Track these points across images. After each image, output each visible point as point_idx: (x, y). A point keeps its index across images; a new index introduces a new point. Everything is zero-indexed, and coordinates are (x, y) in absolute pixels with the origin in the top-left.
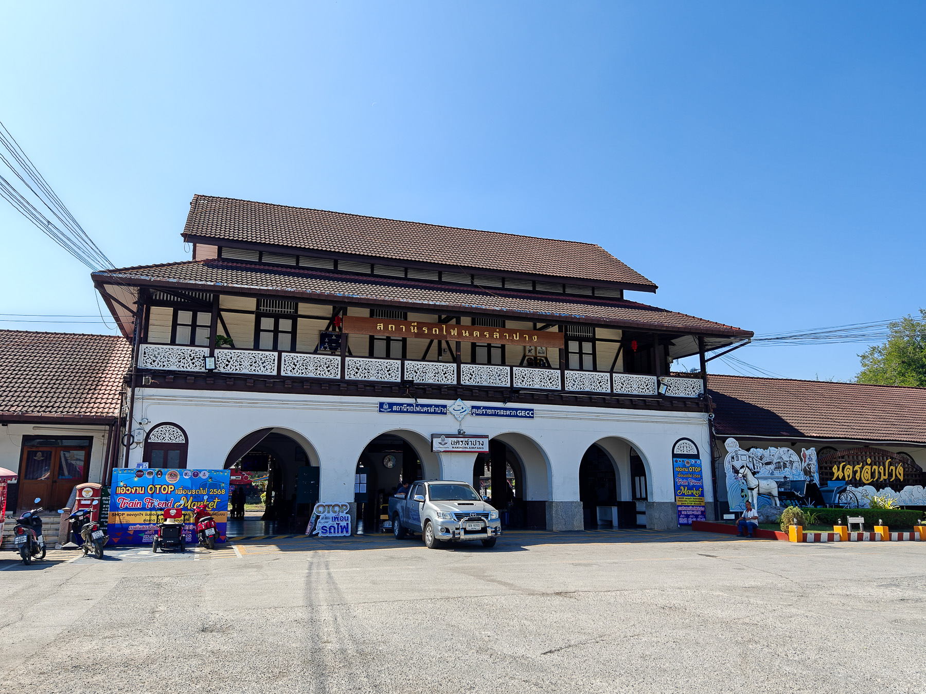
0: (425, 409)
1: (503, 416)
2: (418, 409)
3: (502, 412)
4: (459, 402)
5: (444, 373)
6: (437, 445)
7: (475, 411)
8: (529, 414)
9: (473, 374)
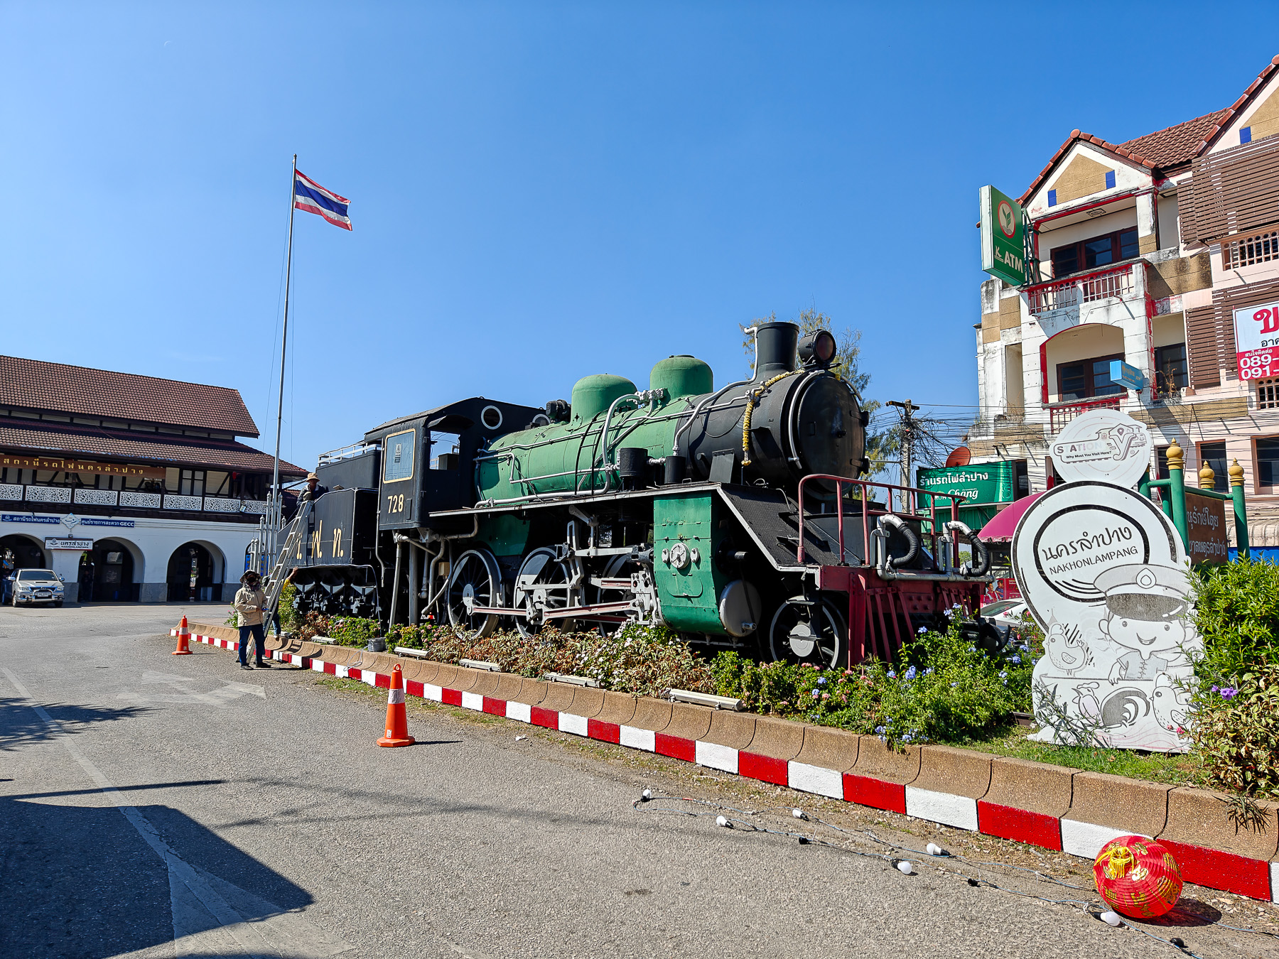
0: (42, 520)
1: (108, 525)
2: (35, 520)
3: (107, 523)
4: (71, 515)
5: (61, 495)
6: (48, 545)
7: (85, 522)
8: (131, 525)
9: (85, 496)
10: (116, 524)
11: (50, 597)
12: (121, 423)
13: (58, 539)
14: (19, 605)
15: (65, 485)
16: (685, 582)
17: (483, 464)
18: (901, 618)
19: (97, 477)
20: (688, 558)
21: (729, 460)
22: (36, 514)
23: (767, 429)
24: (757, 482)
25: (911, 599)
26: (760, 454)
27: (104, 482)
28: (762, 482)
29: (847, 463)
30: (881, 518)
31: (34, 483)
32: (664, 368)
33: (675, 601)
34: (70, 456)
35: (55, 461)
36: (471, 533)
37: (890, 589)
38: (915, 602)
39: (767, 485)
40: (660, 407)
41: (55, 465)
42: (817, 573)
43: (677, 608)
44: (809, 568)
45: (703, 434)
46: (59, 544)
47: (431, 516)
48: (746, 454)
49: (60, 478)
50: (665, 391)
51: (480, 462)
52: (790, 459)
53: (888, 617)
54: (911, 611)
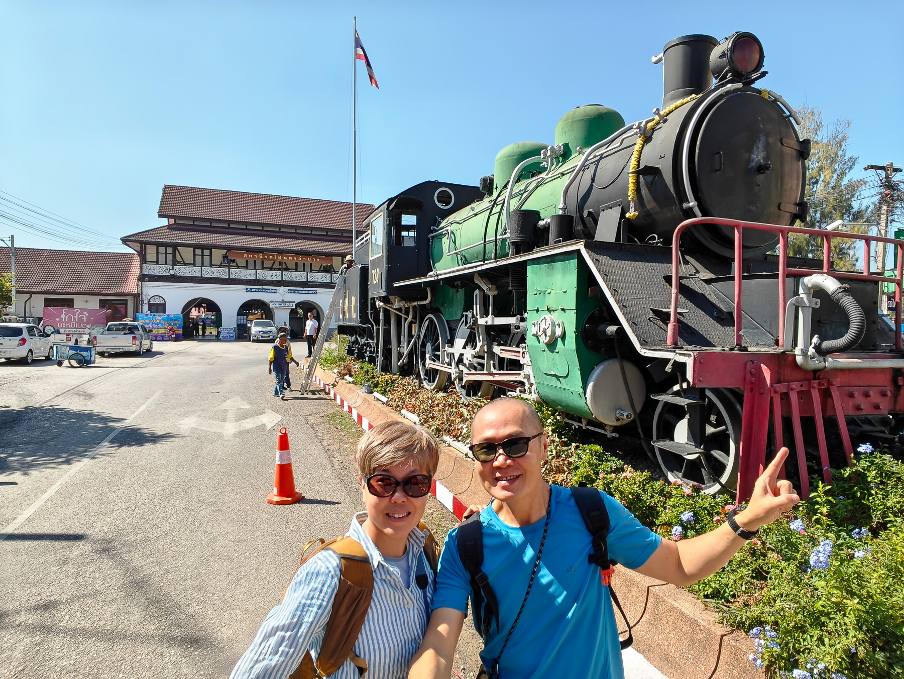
0: (267, 290)
2: (263, 290)
3: (302, 292)
4: (282, 287)
5: (275, 275)
6: (271, 306)
7: (290, 291)
8: (315, 293)
9: (290, 276)
10: (307, 292)
11: (269, 337)
12: (307, 230)
13: (276, 302)
14: (254, 341)
15: (279, 269)
16: (553, 359)
17: (435, 239)
18: (831, 424)
19: (296, 264)
20: (553, 332)
21: (616, 213)
22: (264, 287)
23: (658, 168)
24: (650, 239)
25: (851, 395)
26: (650, 204)
27: (300, 267)
28: (654, 238)
29: (774, 209)
30: (807, 280)
31: (263, 268)
32: (566, 120)
33: (546, 379)
34: (281, 252)
35: (271, 255)
36: (426, 300)
37: (815, 383)
38: (859, 399)
39: (660, 242)
40: (560, 164)
41: (271, 257)
42: (689, 362)
43: (549, 386)
44: (680, 354)
45: (591, 187)
46: (277, 305)
47: (395, 285)
48: (632, 204)
49: (276, 265)
50: (566, 146)
51: (433, 237)
52: (685, 205)
53: (808, 423)
54: (851, 412)
